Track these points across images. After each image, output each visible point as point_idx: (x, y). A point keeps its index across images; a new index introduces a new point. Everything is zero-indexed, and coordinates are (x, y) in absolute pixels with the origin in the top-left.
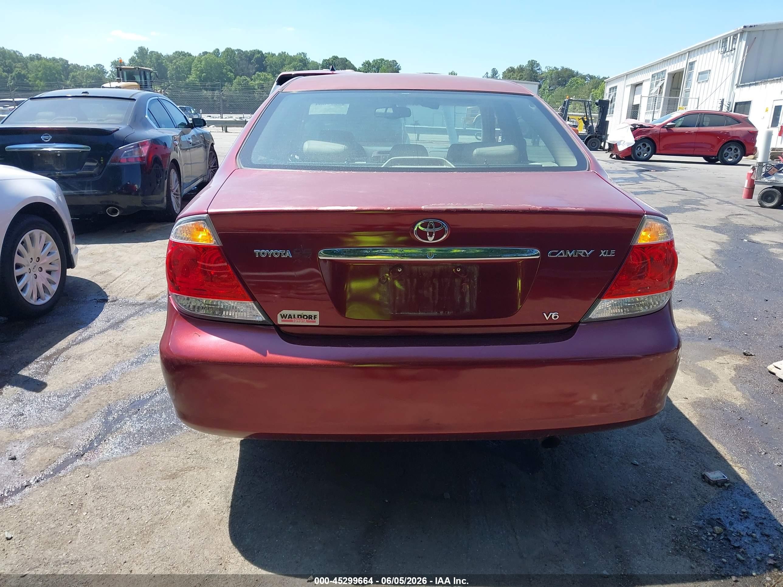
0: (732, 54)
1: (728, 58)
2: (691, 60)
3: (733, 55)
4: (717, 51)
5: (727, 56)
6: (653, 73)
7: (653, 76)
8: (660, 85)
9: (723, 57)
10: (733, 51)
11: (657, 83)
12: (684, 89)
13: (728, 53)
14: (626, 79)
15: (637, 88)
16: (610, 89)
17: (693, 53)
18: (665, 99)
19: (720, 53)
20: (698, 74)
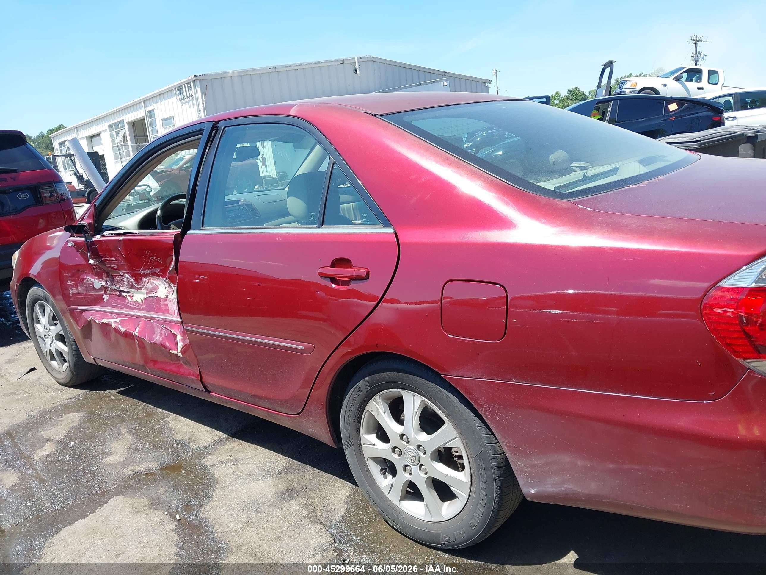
0: (191, 101)
1: (187, 104)
2: (149, 109)
3: (193, 100)
4: (175, 98)
5: (188, 102)
6: (109, 123)
7: (110, 126)
8: (121, 134)
9: (182, 104)
10: (191, 98)
11: (117, 133)
12: (151, 136)
13: (186, 100)
14: (77, 132)
15: (93, 139)
16: (60, 144)
17: (148, 102)
18: (132, 146)
19: (178, 100)
20: (161, 121)
